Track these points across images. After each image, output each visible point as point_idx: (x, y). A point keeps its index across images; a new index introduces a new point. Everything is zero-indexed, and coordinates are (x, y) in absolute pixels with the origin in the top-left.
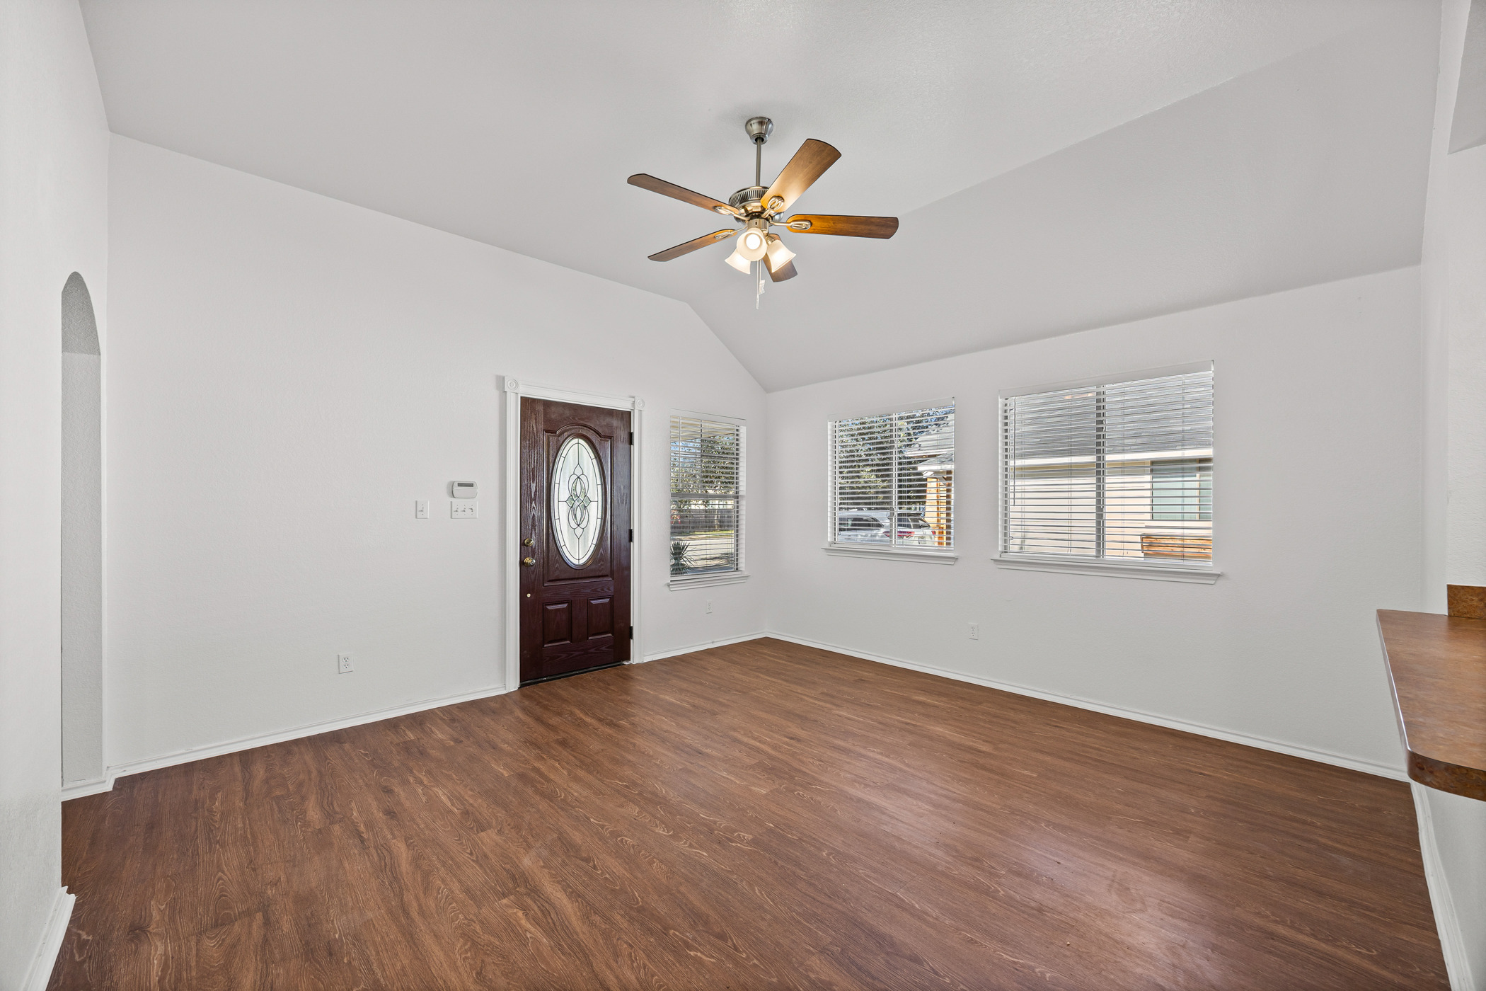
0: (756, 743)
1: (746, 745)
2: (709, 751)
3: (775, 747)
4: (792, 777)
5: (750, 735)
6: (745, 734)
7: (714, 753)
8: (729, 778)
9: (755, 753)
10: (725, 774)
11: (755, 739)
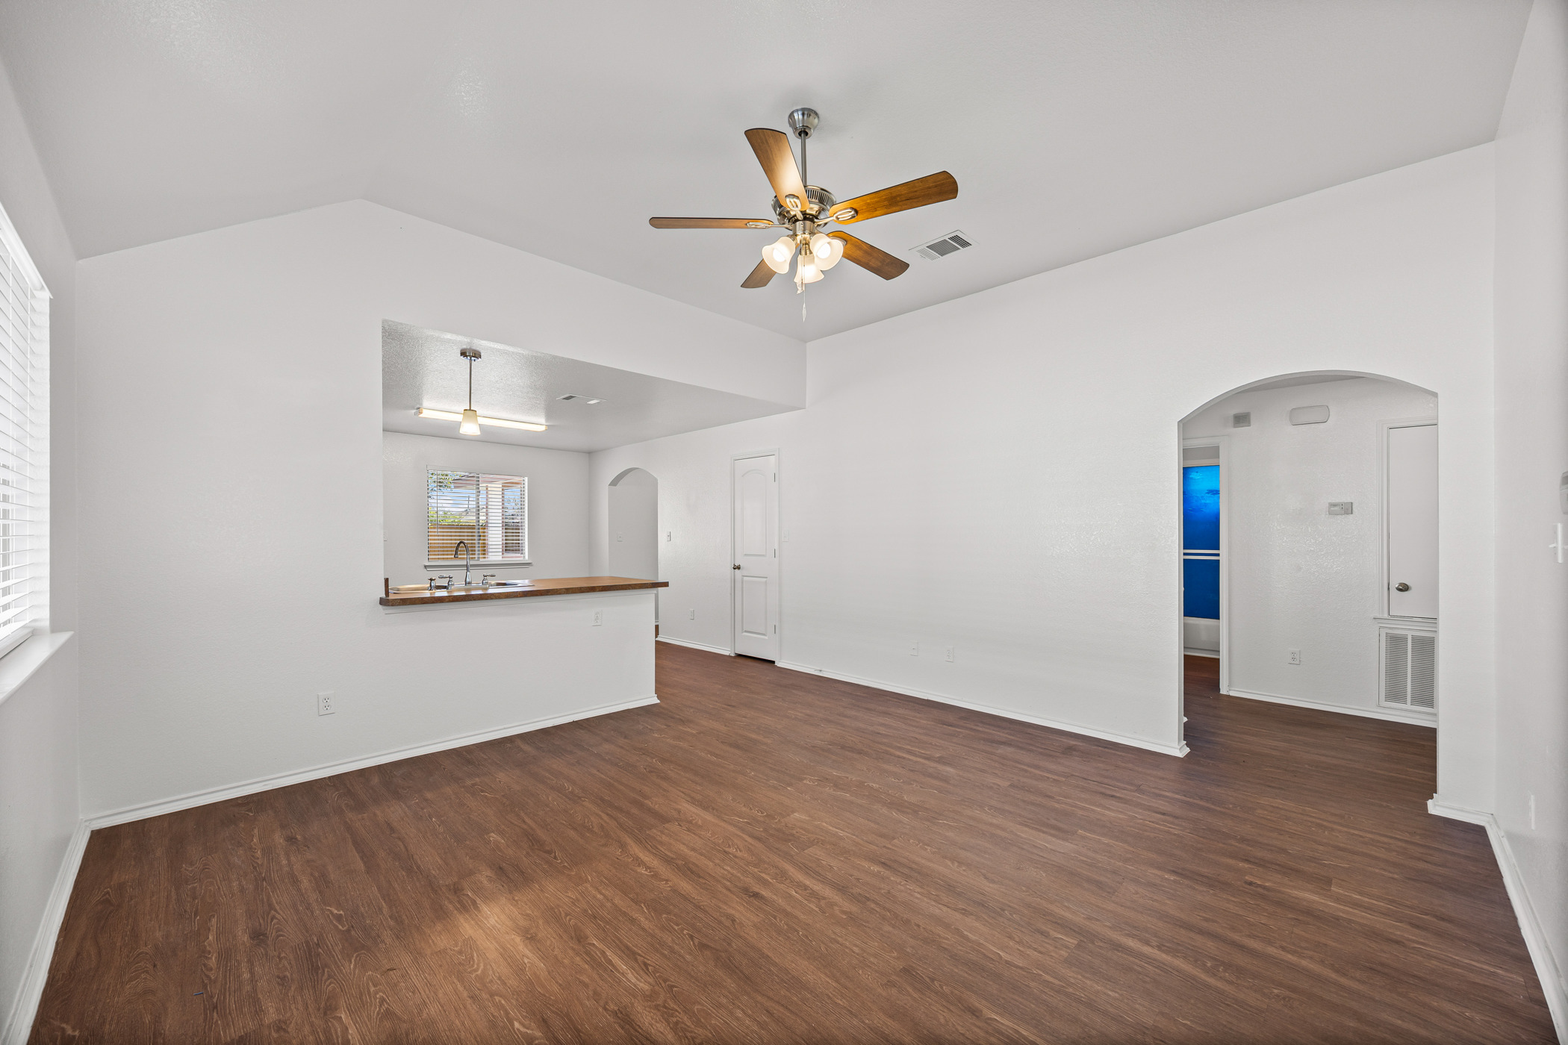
0: (811, 886)
1: (824, 881)
2: (875, 868)
3: (783, 876)
4: (765, 830)
5: (823, 903)
6: (831, 905)
7: (866, 864)
8: (834, 829)
9: (810, 865)
10: (841, 833)
11: (814, 895)
